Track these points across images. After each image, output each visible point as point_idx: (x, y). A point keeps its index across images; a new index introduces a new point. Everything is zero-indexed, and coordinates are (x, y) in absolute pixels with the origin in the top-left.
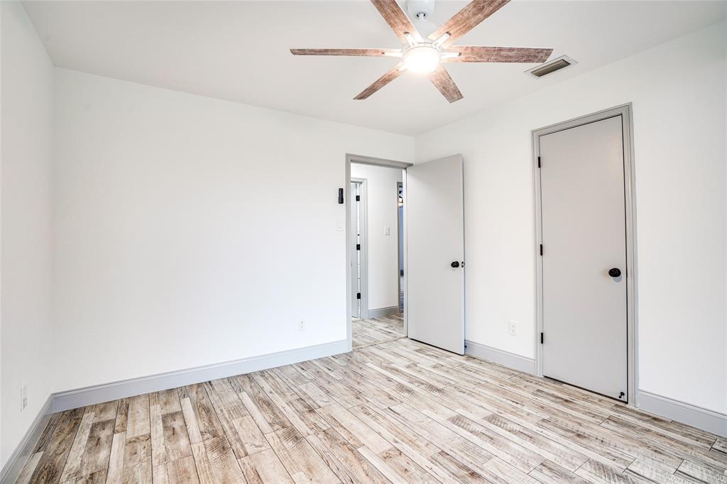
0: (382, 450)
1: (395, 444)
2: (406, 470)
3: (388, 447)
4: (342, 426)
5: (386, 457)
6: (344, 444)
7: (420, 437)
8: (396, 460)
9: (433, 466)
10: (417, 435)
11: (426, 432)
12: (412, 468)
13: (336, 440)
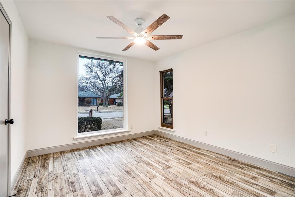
0: (156, 178)
1: (151, 181)
2: (148, 173)
3: (154, 180)
4: (176, 189)
5: (154, 176)
6: (171, 181)
7: (140, 184)
8: (151, 175)
9: (138, 173)
10: (141, 185)
11: (137, 186)
12: (146, 173)
13: (175, 182)
